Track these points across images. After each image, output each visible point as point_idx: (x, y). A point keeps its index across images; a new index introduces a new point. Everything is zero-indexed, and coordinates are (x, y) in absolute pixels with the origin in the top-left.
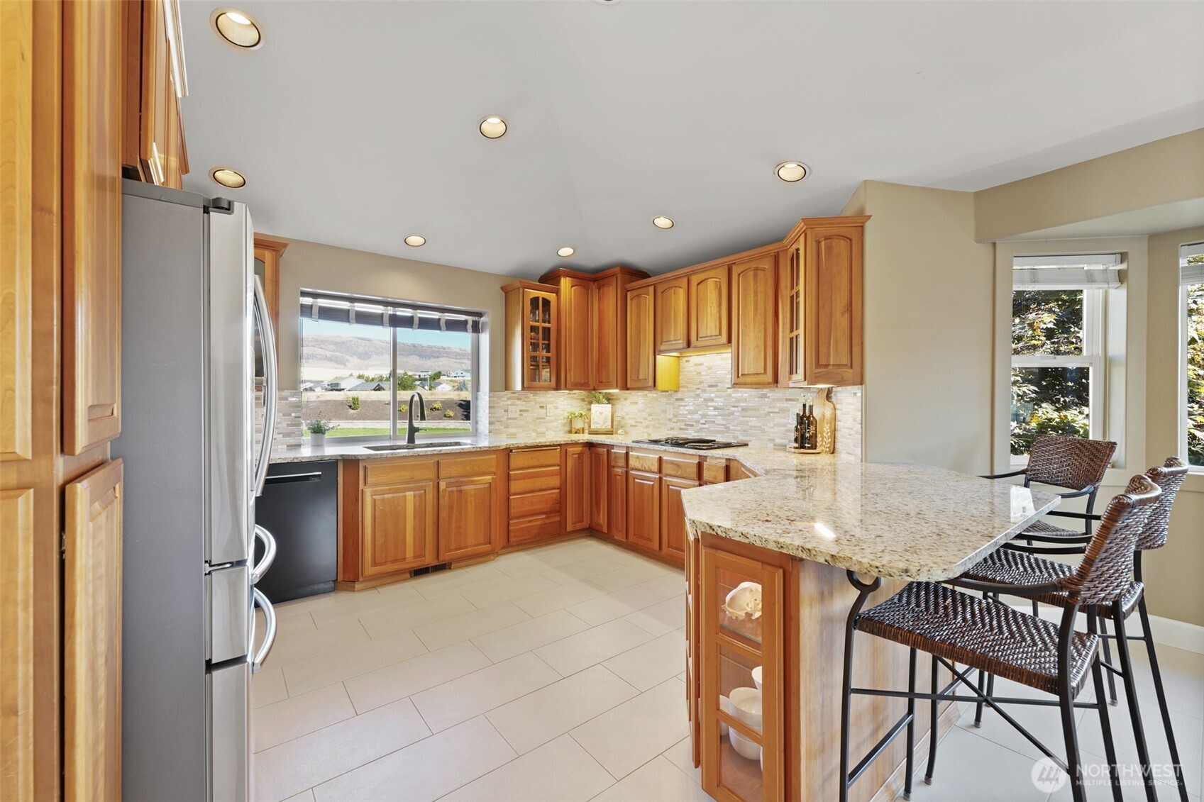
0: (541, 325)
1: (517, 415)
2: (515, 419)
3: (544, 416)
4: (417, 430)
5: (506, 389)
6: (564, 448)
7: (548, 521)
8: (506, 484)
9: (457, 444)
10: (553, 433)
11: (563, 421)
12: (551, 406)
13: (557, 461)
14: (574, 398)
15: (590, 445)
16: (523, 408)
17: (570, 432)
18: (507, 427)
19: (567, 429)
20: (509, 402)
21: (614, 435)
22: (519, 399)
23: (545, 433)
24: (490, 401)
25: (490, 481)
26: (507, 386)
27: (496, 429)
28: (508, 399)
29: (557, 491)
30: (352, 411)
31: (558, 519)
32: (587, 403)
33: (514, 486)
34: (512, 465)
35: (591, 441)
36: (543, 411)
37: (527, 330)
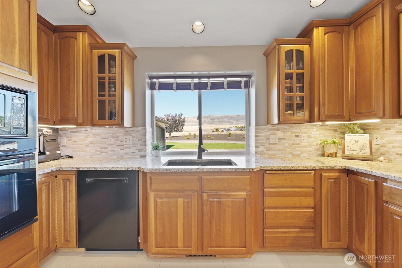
0: (294, 71)
1: (277, 142)
2: (275, 144)
3: (300, 143)
4: (204, 150)
5: (268, 123)
6: (318, 173)
7: (301, 235)
8: (262, 198)
10: (307, 155)
11: (316, 147)
12: (306, 135)
13: (312, 183)
14: (326, 129)
15: (348, 172)
16: (282, 137)
17: (323, 155)
18: (269, 150)
19: (320, 152)
20: (270, 133)
21: (373, 163)
22: (278, 130)
23: (300, 155)
24: (255, 132)
25: (245, 197)
26: (268, 121)
27: (260, 151)
28: (270, 130)
29: (312, 210)
31: (312, 235)
32: (339, 133)
33: (268, 201)
34: (266, 184)
35: (350, 169)
36: (298, 139)
37: (283, 77)
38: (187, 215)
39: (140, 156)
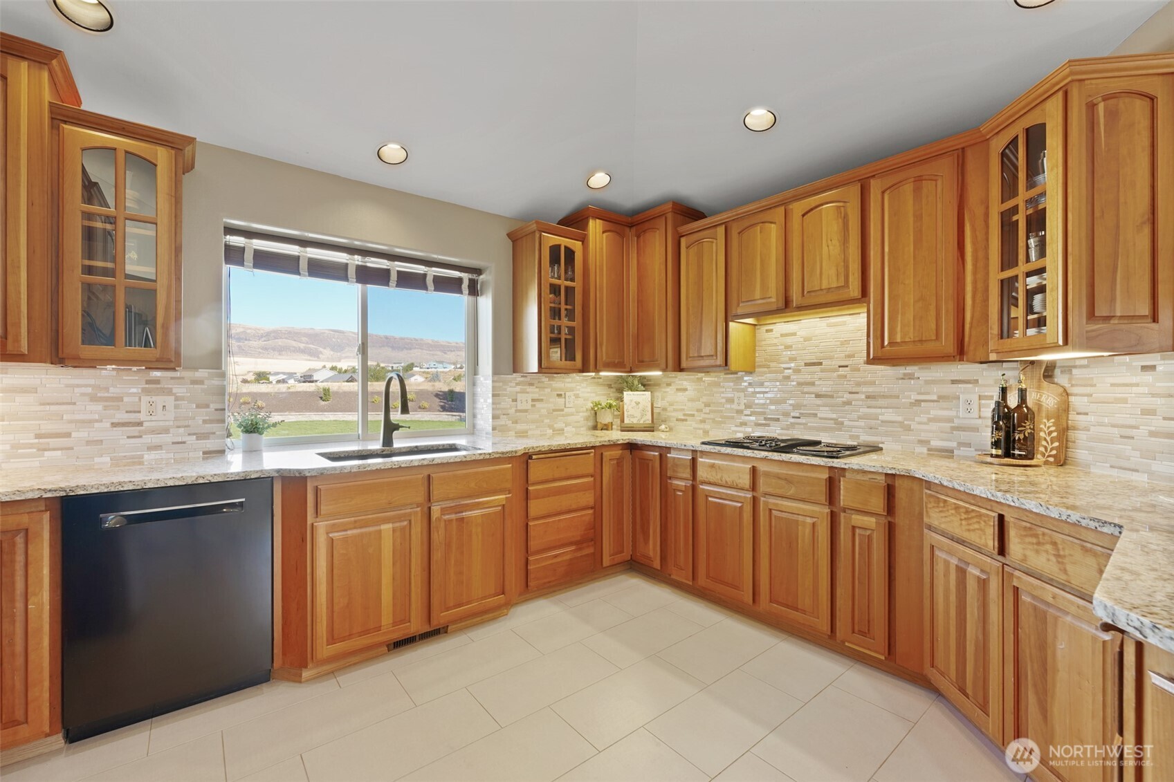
0: (564, 283)
1: (529, 407)
2: (526, 411)
3: (563, 407)
4: (397, 427)
5: (515, 371)
6: (599, 452)
7: (579, 554)
8: (524, 504)
9: (453, 448)
10: (574, 429)
11: (585, 414)
12: (571, 393)
13: (590, 469)
14: (598, 384)
15: (632, 447)
16: (536, 396)
17: (595, 428)
18: (516, 422)
19: (591, 423)
20: (518, 388)
21: (655, 433)
22: (531, 384)
23: (563, 430)
24: (493, 387)
25: (504, 503)
26: (516, 365)
27: (502, 425)
28: (517, 384)
29: (591, 511)
30: (323, 403)
31: (591, 550)
32: (614, 390)
33: (536, 507)
34: (532, 477)
35: (634, 442)
36: (561, 401)
37: (545, 289)
38: (402, 556)
39: (204, 453)
